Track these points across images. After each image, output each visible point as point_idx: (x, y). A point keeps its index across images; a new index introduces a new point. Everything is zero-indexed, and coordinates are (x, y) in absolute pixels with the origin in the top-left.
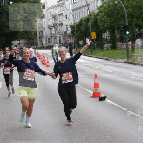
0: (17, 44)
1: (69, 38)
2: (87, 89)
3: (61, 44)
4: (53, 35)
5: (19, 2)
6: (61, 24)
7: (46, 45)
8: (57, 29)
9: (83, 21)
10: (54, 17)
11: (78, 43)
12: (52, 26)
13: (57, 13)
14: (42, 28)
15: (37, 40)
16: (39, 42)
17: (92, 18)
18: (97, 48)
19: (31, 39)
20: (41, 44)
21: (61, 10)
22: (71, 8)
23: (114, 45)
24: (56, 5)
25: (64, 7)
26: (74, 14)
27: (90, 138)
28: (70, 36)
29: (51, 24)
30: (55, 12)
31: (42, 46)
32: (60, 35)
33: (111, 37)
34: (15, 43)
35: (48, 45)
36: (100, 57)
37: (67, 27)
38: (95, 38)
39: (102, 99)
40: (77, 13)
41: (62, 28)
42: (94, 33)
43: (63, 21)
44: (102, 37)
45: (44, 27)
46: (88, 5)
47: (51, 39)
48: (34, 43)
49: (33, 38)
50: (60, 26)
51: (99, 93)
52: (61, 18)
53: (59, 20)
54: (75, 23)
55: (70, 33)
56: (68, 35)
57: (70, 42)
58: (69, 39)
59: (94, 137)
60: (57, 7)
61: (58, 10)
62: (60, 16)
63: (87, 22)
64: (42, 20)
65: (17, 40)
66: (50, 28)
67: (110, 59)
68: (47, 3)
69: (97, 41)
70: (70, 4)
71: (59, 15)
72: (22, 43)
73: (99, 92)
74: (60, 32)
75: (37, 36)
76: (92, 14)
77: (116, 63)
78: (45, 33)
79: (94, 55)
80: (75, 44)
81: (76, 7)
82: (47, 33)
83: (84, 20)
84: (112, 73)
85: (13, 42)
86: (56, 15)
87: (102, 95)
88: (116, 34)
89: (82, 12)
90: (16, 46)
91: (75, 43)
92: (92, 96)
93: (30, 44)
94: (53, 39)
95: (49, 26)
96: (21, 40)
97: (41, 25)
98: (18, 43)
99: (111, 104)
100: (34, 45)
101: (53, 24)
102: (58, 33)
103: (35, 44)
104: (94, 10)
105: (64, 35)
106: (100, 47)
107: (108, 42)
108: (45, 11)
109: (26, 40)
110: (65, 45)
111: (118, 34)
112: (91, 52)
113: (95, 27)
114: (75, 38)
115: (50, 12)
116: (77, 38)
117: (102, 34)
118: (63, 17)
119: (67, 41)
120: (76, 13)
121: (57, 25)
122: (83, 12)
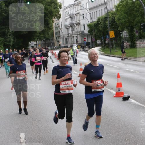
0: (33, 45)
1: (87, 37)
2: (108, 88)
3: (78, 44)
4: (70, 35)
5: (35, 2)
6: (78, 24)
7: (63, 45)
8: (73, 28)
9: (100, 20)
10: (71, 17)
11: (96, 42)
12: (69, 25)
13: (74, 13)
14: (59, 28)
15: (54, 40)
16: (56, 43)
17: (110, 16)
18: (115, 47)
19: (47, 39)
20: (58, 44)
21: (78, 10)
22: (88, 7)
23: (133, 44)
24: (72, 4)
25: (80, 6)
26: (91, 13)
27: (118, 138)
28: (87, 35)
29: (68, 24)
30: (72, 11)
31: (59, 46)
32: (77, 34)
33: (129, 35)
34: (31, 44)
35: (65, 45)
36: (119, 56)
37: (84, 27)
38: (114, 36)
39: (126, 99)
40: (95, 12)
41: (79, 27)
42: (113, 31)
43: (80, 20)
44: (120, 35)
45: (61, 27)
46: (105, 3)
47: (68, 39)
48: (50, 43)
49: (50, 38)
50: (77, 26)
51: (122, 93)
52: (78, 17)
53: (75, 20)
54: (92, 22)
55: (87, 32)
56: (85, 35)
57: (87, 42)
58: (87, 39)
59: (121, 138)
60: (74, 6)
61: (75, 9)
62: (77, 16)
63: (105, 21)
64: (58, 20)
65: (34, 41)
66: (67, 28)
67: (130, 57)
68: (63, 3)
69: (115, 40)
70: (86, 3)
71: (76, 14)
72: (38, 44)
73: (122, 91)
74: (77, 32)
75: (54, 37)
76: (110, 13)
77: (136, 62)
78: (62, 33)
79: (113, 54)
80: (93, 44)
81: (93, 6)
82: (64, 33)
83: (102, 19)
84: (133, 73)
85: (30, 43)
86: (73, 15)
87: (126, 95)
88: (135, 32)
89: (99, 11)
90: (33, 47)
91: (92, 42)
92: (115, 95)
93: (46, 45)
94: (70, 39)
95: (65, 26)
96: (38, 41)
97: (57, 25)
98: (35, 44)
99: (135, 103)
100: (51, 46)
101: (70, 24)
102: (75, 32)
103: (52, 44)
104: (112, 8)
105: (81, 35)
106: (119, 46)
107: (126, 41)
108: (62, 11)
109: (42, 40)
110: (83, 44)
111: (137, 32)
112: (109, 51)
113: (113, 26)
114: (93, 37)
115: (67, 12)
116: (95, 37)
117: (121, 32)
118: (80, 16)
119: (85, 40)
120: (93, 11)
121: (74, 25)
122: (101, 10)
